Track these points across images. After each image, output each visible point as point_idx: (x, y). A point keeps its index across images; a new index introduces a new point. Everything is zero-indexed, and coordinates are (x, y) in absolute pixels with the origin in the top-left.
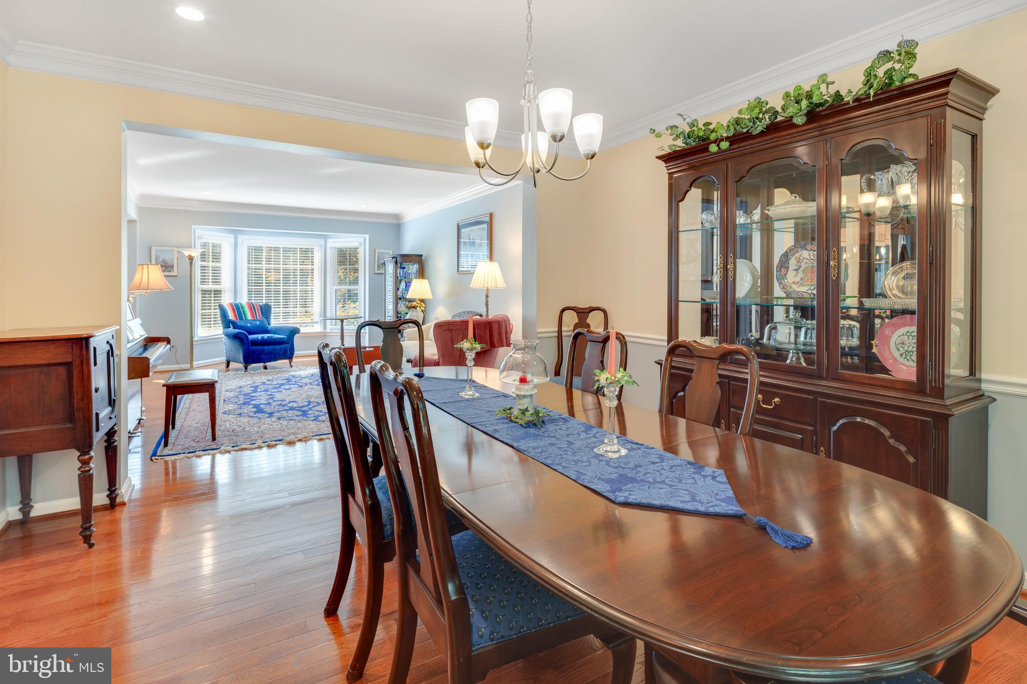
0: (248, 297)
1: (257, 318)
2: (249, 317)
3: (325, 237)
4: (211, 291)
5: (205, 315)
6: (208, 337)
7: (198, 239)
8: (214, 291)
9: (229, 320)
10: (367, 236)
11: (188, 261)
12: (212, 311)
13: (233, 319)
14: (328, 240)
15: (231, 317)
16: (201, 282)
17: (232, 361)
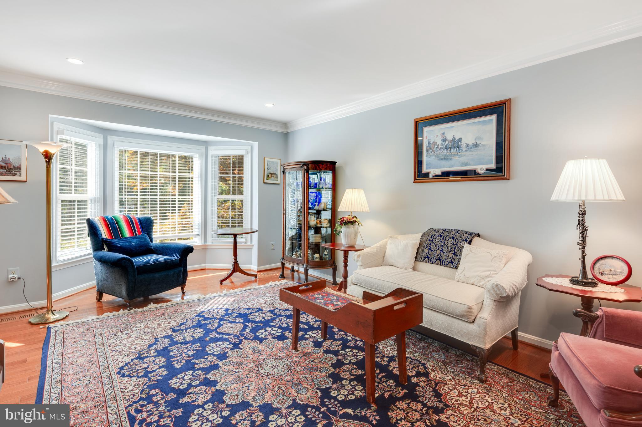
0: (122, 209)
1: (136, 235)
2: (127, 234)
3: (207, 145)
4: (74, 201)
5: (67, 232)
6: (70, 259)
7: (58, 134)
8: (78, 201)
9: (103, 239)
10: (256, 144)
11: (43, 161)
12: (76, 226)
13: (107, 238)
14: (210, 148)
15: (104, 233)
16: (60, 190)
17: (105, 293)
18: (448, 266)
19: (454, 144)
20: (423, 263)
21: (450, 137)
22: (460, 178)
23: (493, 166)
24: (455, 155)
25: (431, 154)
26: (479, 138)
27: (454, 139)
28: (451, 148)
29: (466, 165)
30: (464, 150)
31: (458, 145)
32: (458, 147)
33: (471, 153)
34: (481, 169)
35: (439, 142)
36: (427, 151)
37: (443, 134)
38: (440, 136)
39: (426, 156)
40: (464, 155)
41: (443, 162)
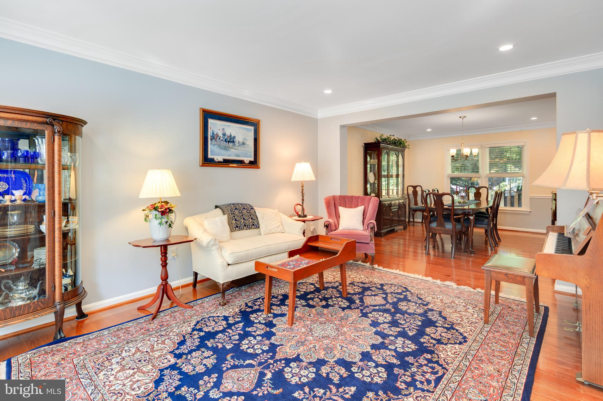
18: (252, 228)
19: (231, 139)
20: (236, 232)
21: (228, 134)
22: (236, 166)
23: (252, 159)
24: (231, 148)
25: (214, 143)
26: (245, 139)
27: (231, 136)
28: (229, 142)
29: (238, 156)
30: (237, 145)
31: (233, 141)
32: (233, 142)
33: (241, 148)
34: (247, 160)
35: (220, 135)
36: (211, 139)
37: (223, 129)
38: (221, 130)
39: (211, 144)
40: (237, 149)
41: (223, 152)
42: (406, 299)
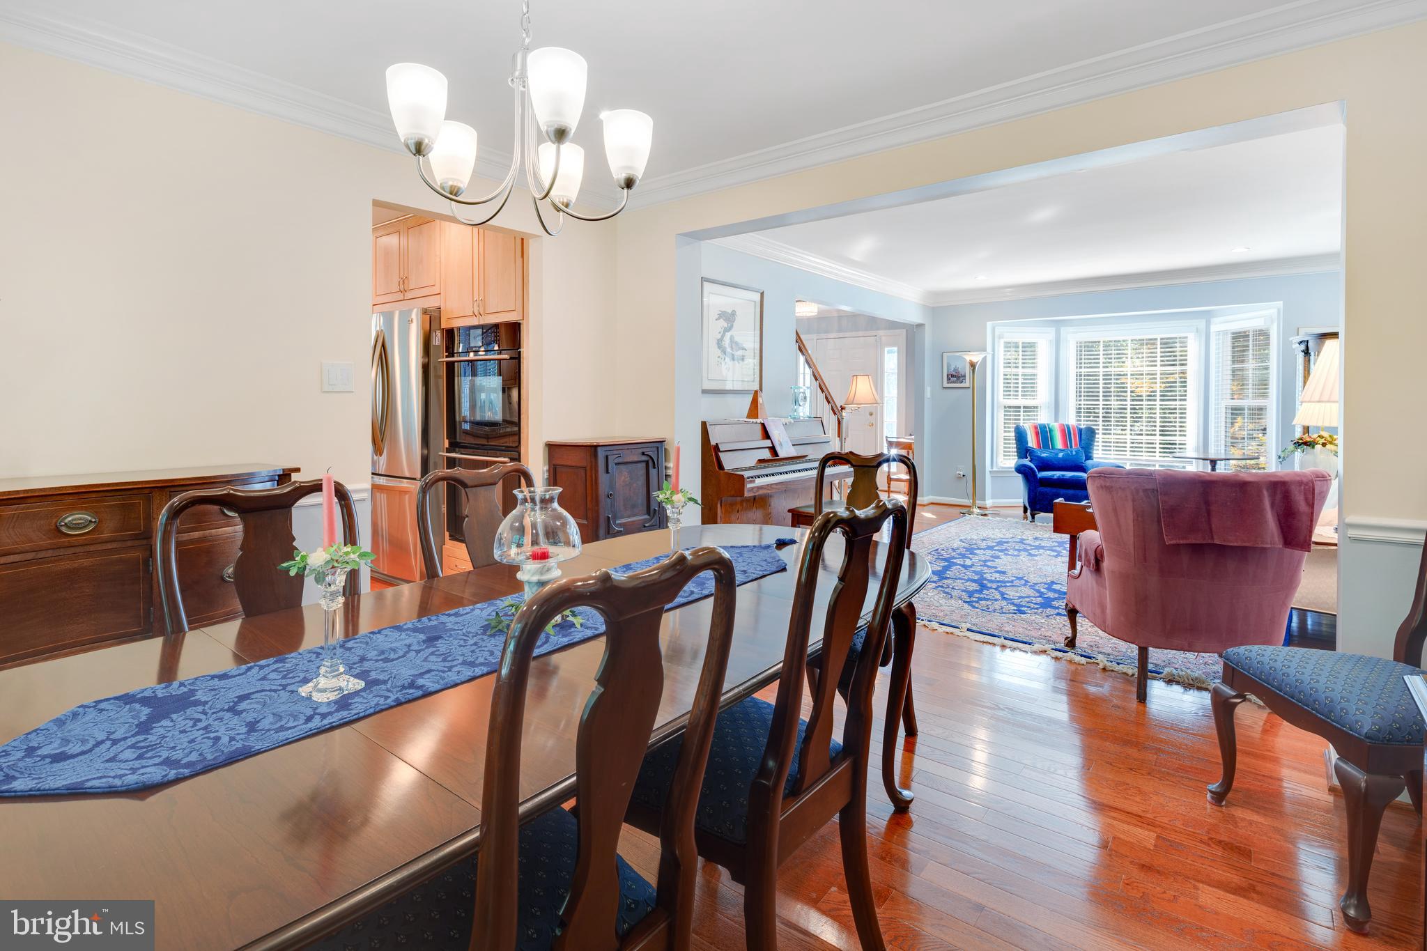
0: (1077, 416)
1: (1070, 448)
3: (1208, 316)
4: (1020, 407)
7: (1000, 338)
8: (1024, 407)
9: (1027, 448)
10: (1281, 305)
13: (1034, 447)
14: (1212, 320)
16: (1004, 396)
42: (971, 594)
